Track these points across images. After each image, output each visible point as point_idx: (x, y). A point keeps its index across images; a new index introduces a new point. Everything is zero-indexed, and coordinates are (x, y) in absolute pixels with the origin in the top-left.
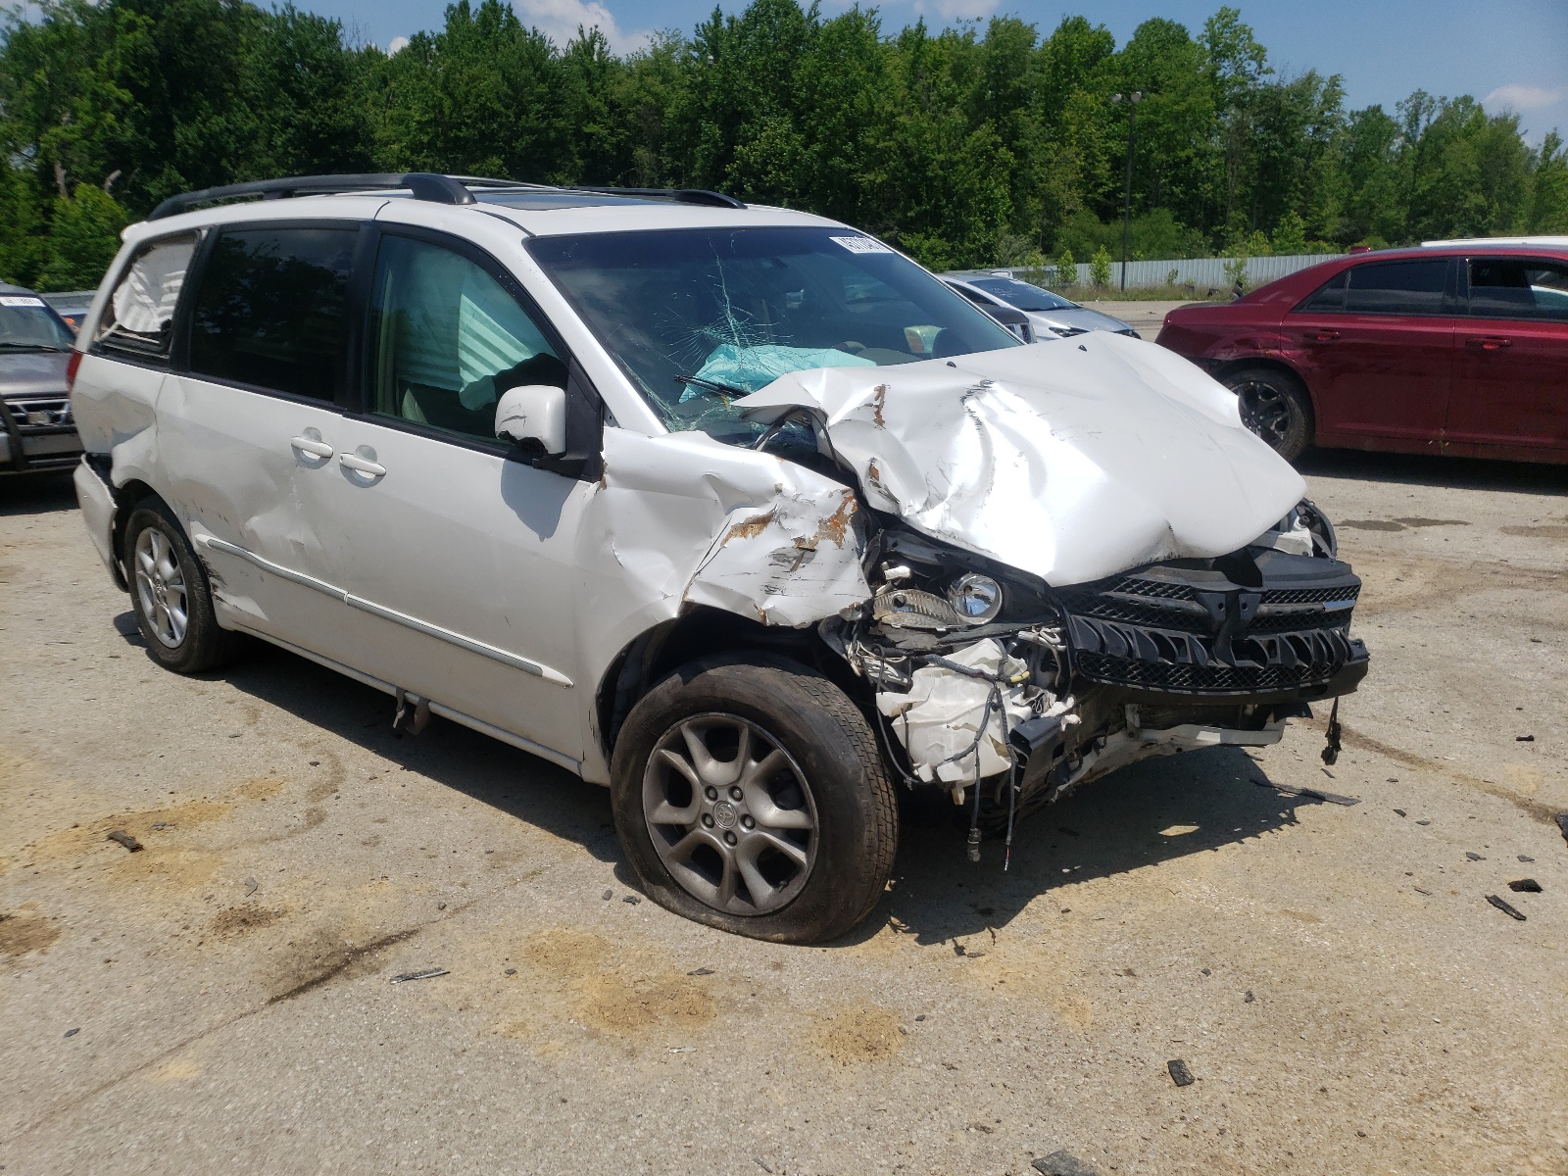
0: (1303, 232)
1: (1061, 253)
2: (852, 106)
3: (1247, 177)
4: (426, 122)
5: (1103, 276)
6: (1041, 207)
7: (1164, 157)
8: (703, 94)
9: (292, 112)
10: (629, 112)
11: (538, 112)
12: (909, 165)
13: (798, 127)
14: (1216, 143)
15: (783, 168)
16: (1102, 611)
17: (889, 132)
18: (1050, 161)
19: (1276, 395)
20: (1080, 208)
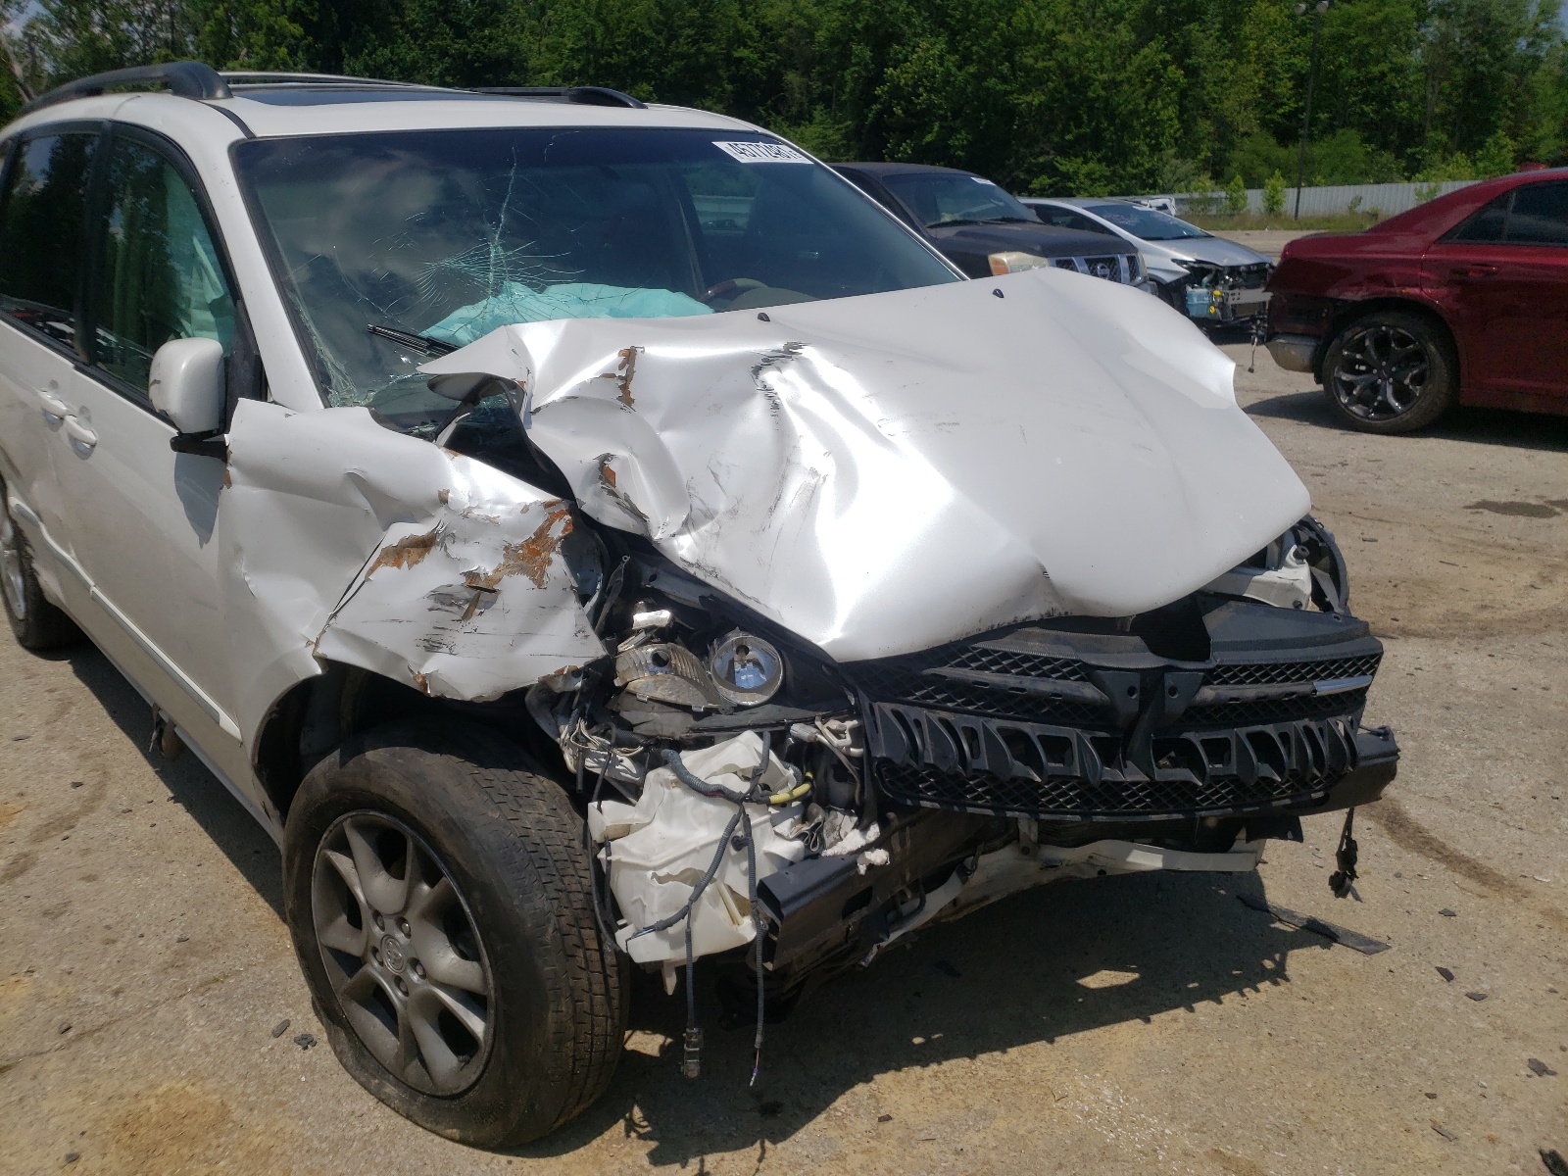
0: (1512, 155)
1: (1232, 178)
2: (1009, 24)
3: (1450, 94)
4: (578, 50)
5: (1277, 203)
6: (1212, 129)
7: (1354, 72)
8: (855, 17)
9: (449, 42)
10: (781, 36)
11: (689, 36)
12: (1068, 85)
13: (952, 49)
14: (1416, 57)
15: (936, 91)
16: (924, 697)
17: (1048, 52)
18: (1224, 80)
19: (1412, 342)
20: (1255, 130)
